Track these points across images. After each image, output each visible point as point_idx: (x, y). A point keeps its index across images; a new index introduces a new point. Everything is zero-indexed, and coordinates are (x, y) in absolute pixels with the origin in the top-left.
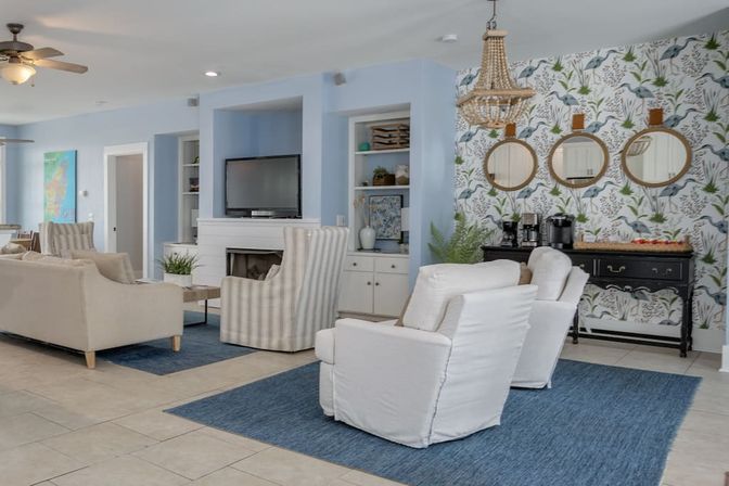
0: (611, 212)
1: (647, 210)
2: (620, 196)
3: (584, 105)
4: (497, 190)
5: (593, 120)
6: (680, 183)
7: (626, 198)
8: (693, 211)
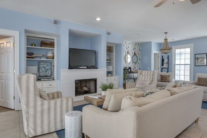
3: (128, 49)
5: (129, 52)
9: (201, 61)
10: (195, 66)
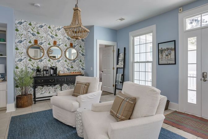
0: (63, 66)
1: (70, 65)
2: (65, 62)
3: (56, 39)
4: (31, 59)
5: (58, 43)
6: (76, 60)
7: (66, 62)
8: (78, 66)
9: (166, 55)
10: (159, 64)
